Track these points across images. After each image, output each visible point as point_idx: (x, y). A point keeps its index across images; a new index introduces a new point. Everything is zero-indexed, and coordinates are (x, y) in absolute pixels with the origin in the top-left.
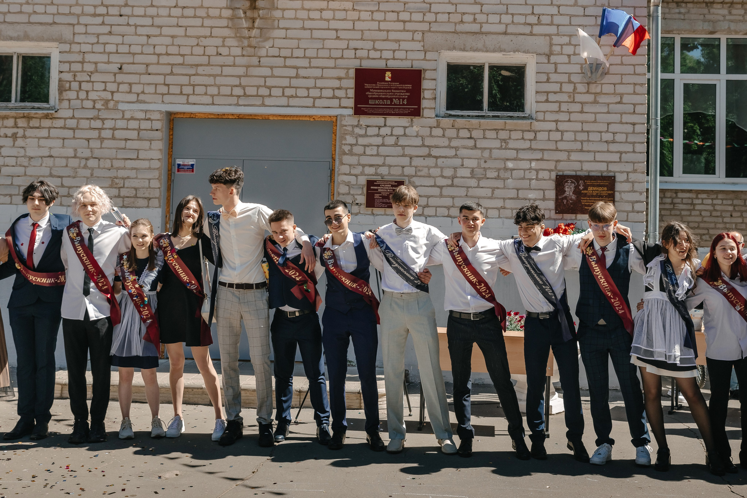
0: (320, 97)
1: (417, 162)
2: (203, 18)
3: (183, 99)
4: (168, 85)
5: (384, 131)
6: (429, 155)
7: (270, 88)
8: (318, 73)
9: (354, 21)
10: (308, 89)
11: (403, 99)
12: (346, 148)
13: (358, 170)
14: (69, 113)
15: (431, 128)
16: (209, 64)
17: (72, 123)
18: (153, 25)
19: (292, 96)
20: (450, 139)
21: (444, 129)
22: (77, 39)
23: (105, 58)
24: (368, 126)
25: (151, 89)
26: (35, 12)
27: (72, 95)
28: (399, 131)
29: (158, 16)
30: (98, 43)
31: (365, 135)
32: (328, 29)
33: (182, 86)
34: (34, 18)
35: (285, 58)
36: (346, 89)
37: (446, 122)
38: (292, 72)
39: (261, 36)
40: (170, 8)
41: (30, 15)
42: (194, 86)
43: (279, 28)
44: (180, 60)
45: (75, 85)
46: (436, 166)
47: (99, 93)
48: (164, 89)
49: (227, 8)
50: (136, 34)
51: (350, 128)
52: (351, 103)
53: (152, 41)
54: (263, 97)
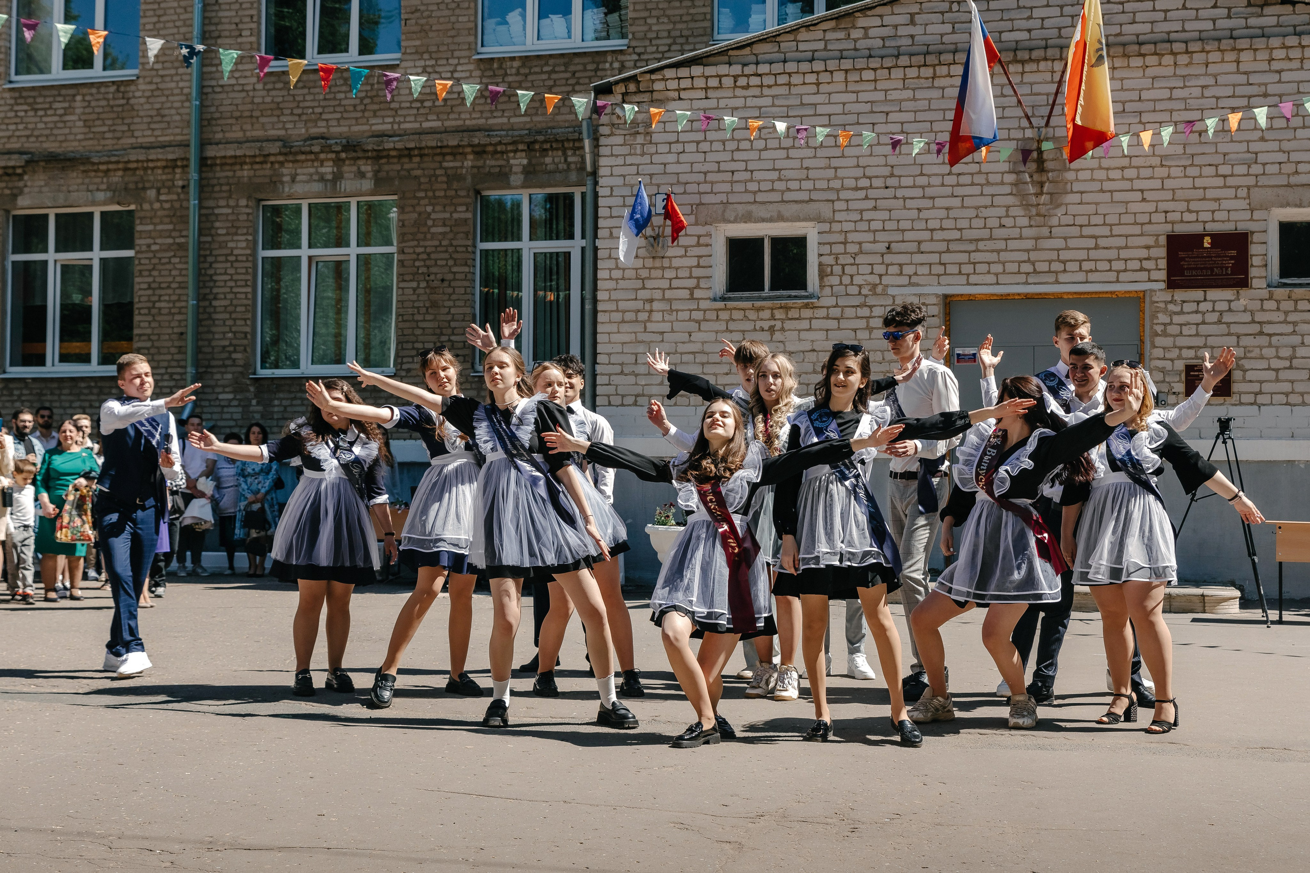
0: (1125, 270)
1: (1245, 341)
2: (982, 185)
3: (963, 279)
4: (944, 264)
5: (1204, 307)
6: (1261, 333)
7: (1064, 262)
8: (1121, 242)
9: (1162, 179)
10: (1110, 261)
11: (1227, 268)
12: (1159, 329)
13: (1174, 353)
14: (831, 301)
15: (1262, 300)
16: (991, 238)
17: (836, 312)
18: (924, 197)
19: (1091, 271)
20: (1286, 313)
21: (1278, 302)
22: (838, 217)
23: (870, 237)
24: (1184, 302)
25: (925, 270)
26: (788, 189)
27: (835, 280)
28: (1223, 306)
29: (929, 185)
30: (861, 220)
31: (1181, 312)
32: (1132, 190)
33: (960, 264)
34: (788, 196)
35: (1081, 226)
36: (1156, 259)
37: (1280, 292)
38: (1091, 243)
39: (1051, 203)
40: (943, 176)
41: (783, 192)
42: (974, 263)
43: (1072, 192)
44: (956, 235)
45: (837, 269)
46: (1270, 345)
47: (865, 277)
48: (939, 269)
49: (1009, 172)
50: (905, 208)
51: (1162, 305)
52: (1163, 275)
53: (924, 214)
54: (1056, 273)
